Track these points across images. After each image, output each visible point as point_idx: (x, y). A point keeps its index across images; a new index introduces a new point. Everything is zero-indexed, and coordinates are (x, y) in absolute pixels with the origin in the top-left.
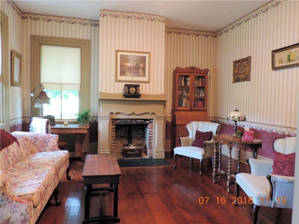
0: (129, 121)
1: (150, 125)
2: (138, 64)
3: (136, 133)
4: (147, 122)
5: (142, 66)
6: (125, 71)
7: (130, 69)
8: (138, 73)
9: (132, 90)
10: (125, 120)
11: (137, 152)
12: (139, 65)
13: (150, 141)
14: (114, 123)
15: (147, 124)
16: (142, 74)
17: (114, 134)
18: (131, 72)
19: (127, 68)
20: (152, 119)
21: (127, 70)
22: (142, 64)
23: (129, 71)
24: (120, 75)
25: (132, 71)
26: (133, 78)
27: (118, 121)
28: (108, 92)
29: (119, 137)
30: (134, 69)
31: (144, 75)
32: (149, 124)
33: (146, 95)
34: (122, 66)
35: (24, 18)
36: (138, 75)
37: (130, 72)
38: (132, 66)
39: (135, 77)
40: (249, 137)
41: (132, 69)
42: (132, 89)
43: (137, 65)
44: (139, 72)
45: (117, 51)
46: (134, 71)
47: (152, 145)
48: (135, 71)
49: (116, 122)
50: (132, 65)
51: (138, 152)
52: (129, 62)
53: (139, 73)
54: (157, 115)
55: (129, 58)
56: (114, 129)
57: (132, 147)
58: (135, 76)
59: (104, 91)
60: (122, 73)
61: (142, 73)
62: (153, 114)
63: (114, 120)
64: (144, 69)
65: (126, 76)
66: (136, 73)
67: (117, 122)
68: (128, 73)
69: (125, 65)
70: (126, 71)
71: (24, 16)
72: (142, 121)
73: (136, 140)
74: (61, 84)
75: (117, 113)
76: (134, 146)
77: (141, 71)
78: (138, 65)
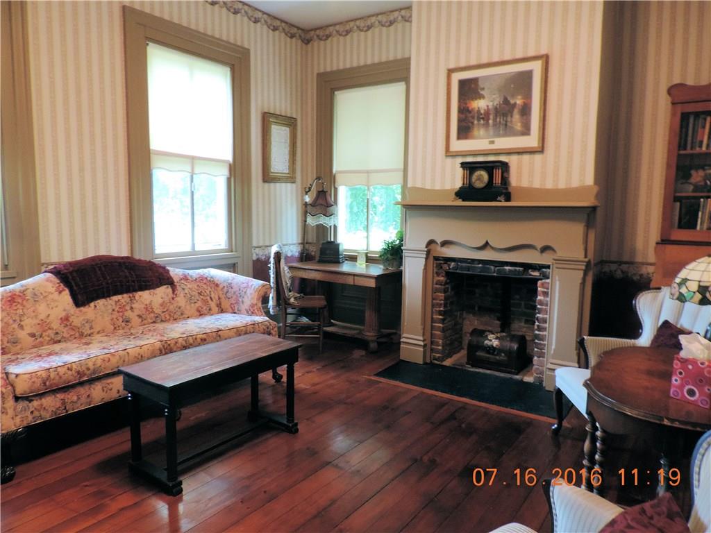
0: (480, 265)
1: (543, 284)
2: (509, 98)
3: (523, 303)
4: (533, 273)
5: (519, 101)
6: (470, 124)
7: (484, 117)
8: (506, 125)
9: (479, 178)
10: (469, 263)
11: (501, 358)
12: (512, 102)
13: (541, 333)
14: (441, 268)
15: (535, 281)
16: (518, 126)
17: (441, 298)
18: (487, 125)
19: (476, 115)
20: (548, 267)
21: (476, 122)
22: (519, 97)
23: (482, 122)
24: (459, 138)
25: (491, 122)
26: (492, 142)
27: (453, 264)
28: (428, 187)
29: (476, 308)
30: (496, 116)
31: (526, 131)
32: (541, 279)
33: (529, 192)
34: (464, 111)
35: (307, 42)
36: (508, 131)
37: (484, 125)
38: (490, 107)
39: (496, 140)
40: (687, 387)
41: (491, 117)
42: (478, 176)
43: (506, 101)
44: (511, 121)
45: (450, 71)
46: (495, 120)
47: (545, 345)
48: (498, 120)
49: (445, 267)
50: (491, 103)
51: (505, 358)
52: (482, 97)
53: (508, 124)
54: (560, 254)
55: (482, 86)
56: (441, 285)
57: (491, 340)
58: (499, 136)
59: (419, 185)
60: (465, 131)
61: (519, 124)
62: (548, 252)
63: (439, 260)
64: (526, 111)
65: (473, 138)
66: (501, 126)
67: (449, 265)
68: (479, 130)
69: (470, 109)
70: (473, 123)
71: (308, 37)
72: (518, 268)
73: (523, 324)
74: (368, 172)
75: (444, 243)
76: (497, 338)
77: (516, 116)
78: (509, 101)
